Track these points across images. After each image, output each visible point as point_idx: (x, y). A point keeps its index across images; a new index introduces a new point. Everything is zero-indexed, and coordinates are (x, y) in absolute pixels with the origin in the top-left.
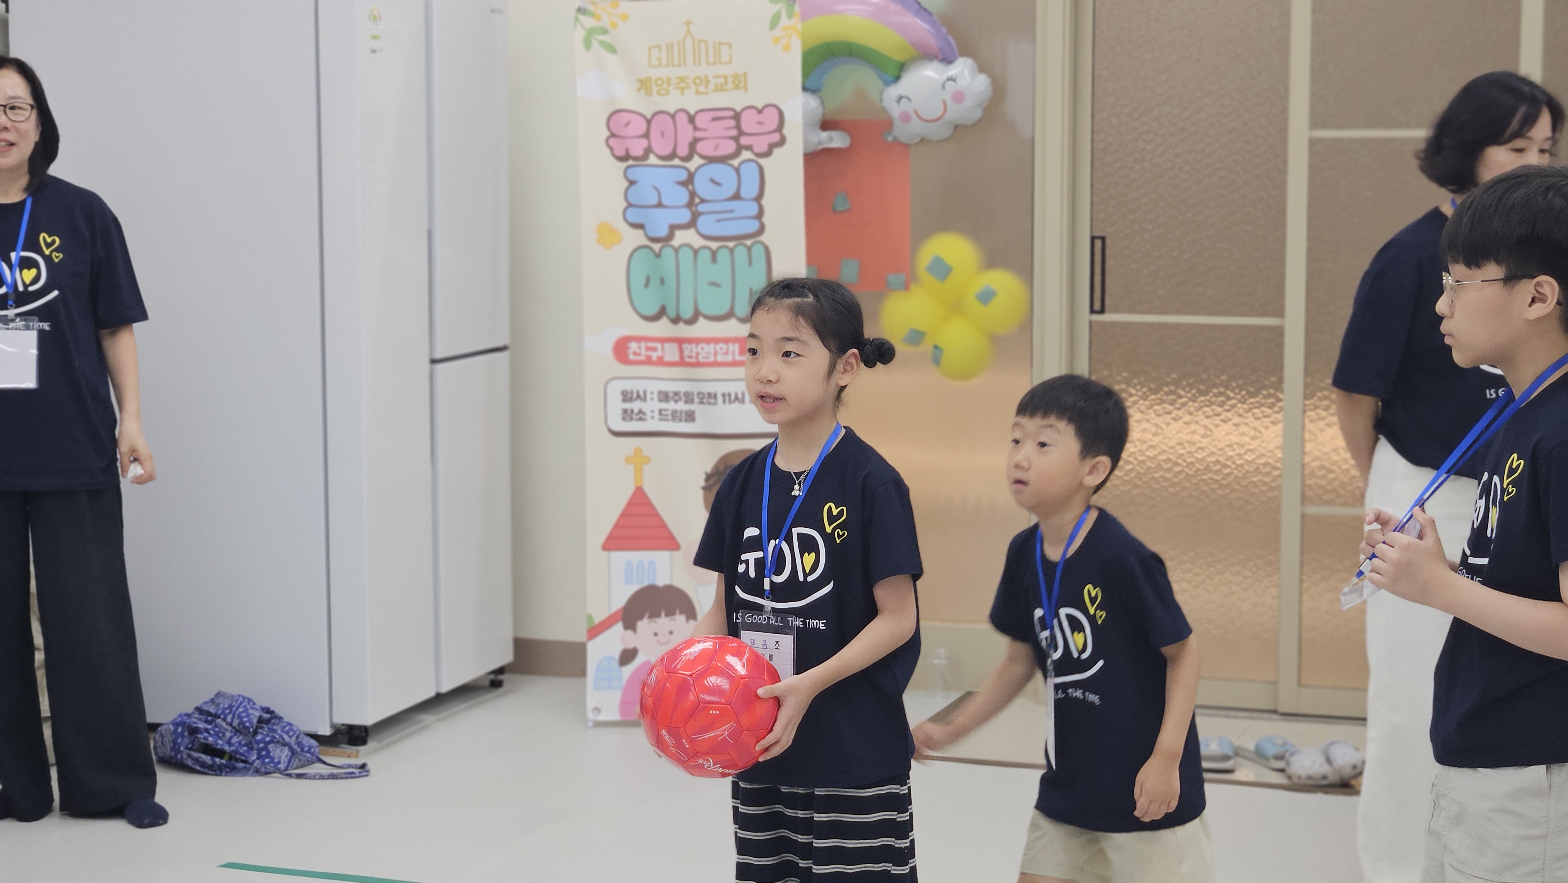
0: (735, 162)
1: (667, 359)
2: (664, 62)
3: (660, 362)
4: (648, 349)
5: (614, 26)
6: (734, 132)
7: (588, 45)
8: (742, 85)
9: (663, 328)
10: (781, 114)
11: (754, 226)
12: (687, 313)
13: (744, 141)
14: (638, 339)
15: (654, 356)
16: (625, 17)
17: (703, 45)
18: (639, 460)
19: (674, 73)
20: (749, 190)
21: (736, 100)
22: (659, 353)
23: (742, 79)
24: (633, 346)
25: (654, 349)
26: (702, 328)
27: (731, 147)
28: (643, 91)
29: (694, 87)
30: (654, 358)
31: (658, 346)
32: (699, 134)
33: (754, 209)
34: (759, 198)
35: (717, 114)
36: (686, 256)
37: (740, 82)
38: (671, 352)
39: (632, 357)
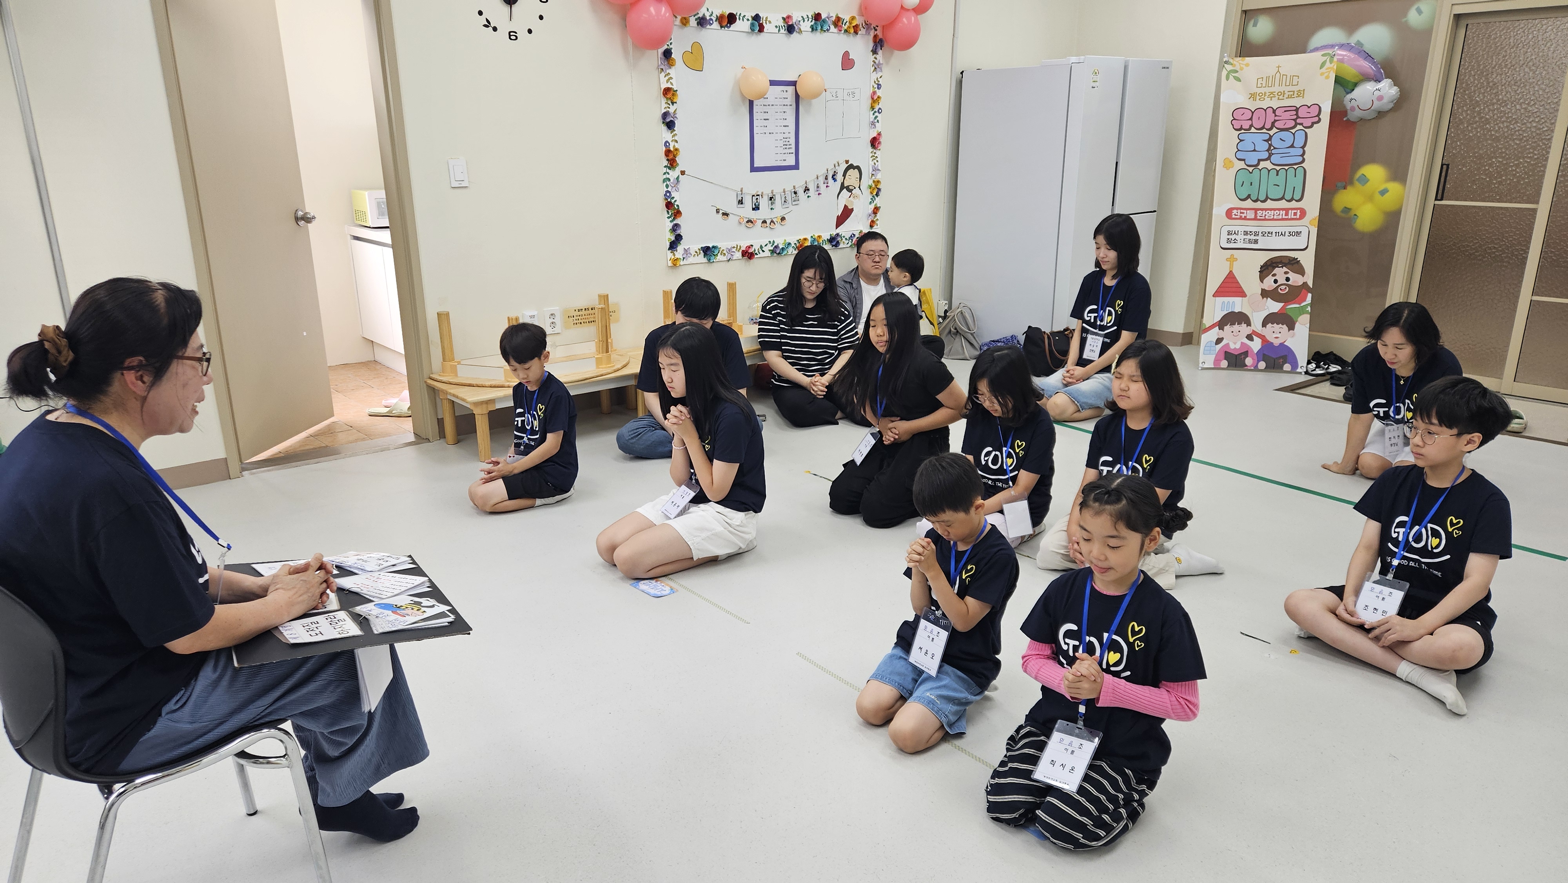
0: (1293, 131)
1: (1248, 217)
2: (1264, 85)
3: (1245, 219)
4: (1241, 213)
5: (1242, 69)
6: (1295, 117)
7: (1227, 79)
8: (1302, 95)
9: (1249, 204)
10: (1320, 108)
11: (1300, 159)
12: (1262, 198)
13: (1299, 121)
14: (1237, 209)
15: (1243, 216)
16: (1247, 65)
17: (1285, 77)
18: (1232, 260)
19: (1268, 90)
20: (1299, 142)
21: (1297, 102)
22: (1245, 215)
23: (1302, 92)
24: (1235, 212)
25: (1243, 213)
26: (1269, 204)
27: (1293, 123)
28: (1252, 99)
29: (1277, 97)
30: (1243, 217)
31: (1245, 211)
32: (1277, 118)
33: (1301, 152)
34: (1303, 147)
35: (1287, 109)
36: (1264, 172)
37: (1301, 94)
38: (1251, 214)
39: (1234, 216)
